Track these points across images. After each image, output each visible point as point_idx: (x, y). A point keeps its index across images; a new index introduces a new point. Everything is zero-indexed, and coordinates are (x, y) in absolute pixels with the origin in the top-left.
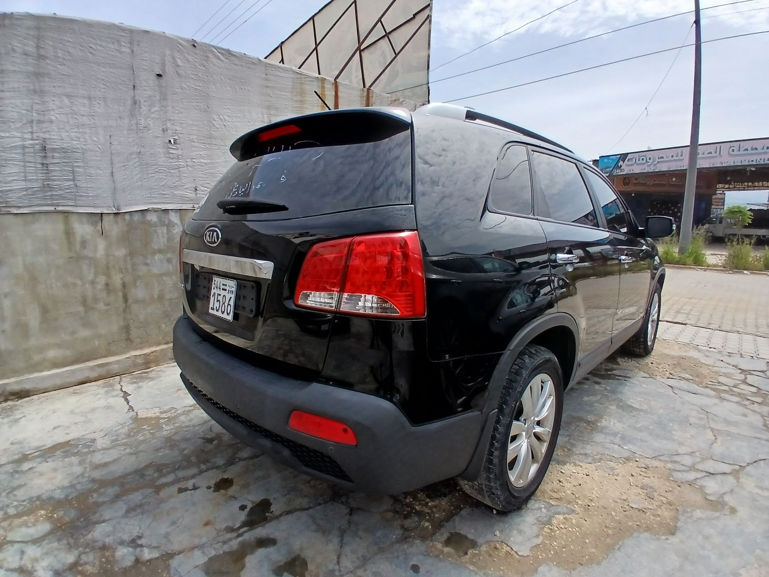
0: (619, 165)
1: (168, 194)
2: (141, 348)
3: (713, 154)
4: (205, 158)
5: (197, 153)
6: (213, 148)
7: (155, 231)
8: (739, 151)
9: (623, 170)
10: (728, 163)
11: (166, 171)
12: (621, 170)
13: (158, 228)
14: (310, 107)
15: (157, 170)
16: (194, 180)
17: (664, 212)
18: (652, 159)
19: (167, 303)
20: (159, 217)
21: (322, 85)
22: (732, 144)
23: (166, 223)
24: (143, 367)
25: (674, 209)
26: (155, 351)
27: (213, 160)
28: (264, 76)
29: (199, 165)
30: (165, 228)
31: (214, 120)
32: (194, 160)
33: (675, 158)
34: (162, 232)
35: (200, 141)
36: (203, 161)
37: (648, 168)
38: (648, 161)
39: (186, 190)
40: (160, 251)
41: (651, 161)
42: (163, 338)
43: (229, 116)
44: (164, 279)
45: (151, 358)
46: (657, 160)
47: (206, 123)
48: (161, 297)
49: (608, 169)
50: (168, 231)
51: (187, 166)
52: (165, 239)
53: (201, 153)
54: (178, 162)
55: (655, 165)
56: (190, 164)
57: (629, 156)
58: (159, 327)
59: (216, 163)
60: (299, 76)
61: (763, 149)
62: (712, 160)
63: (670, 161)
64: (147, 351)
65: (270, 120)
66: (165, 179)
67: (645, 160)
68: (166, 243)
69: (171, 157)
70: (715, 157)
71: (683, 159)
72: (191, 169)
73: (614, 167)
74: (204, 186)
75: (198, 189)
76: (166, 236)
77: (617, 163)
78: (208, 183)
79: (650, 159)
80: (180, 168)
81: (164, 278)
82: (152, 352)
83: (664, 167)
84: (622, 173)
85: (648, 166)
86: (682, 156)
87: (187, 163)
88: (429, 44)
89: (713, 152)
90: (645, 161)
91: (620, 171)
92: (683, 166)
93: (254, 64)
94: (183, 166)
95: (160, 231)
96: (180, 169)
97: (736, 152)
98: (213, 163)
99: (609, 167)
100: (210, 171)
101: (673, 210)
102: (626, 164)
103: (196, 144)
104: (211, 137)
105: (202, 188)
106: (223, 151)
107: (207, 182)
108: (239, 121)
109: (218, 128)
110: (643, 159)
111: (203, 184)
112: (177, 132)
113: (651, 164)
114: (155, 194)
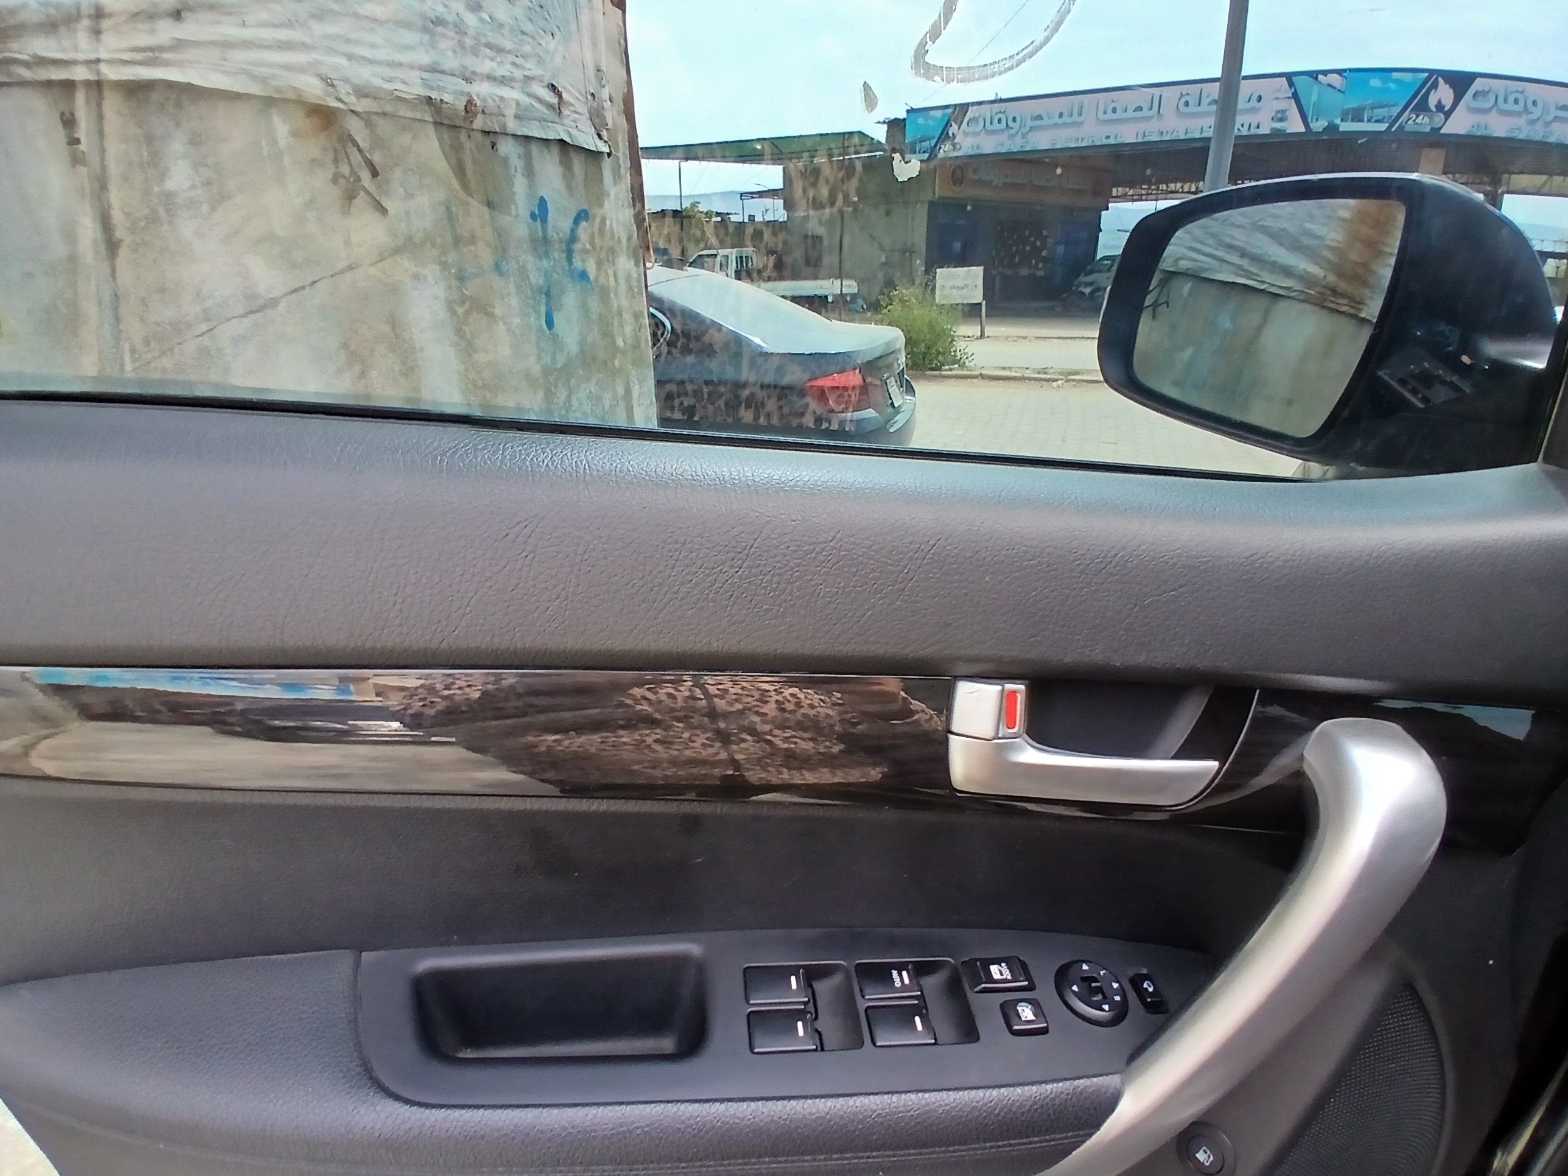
0: (951, 135)
3: (1145, 112)
8: (1199, 105)
9: (958, 147)
10: (1175, 133)
12: (954, 145)
17: (1014, 248)
18: (1018, 120)
22: (1185, 89)
25: (1034, 242)
33: (1066, 119)
37: (1011, 143)
38: (1011, 124)
41: (1016, 126)
46: (1030, 123)
49: (926, 144)
55: (1024, 135)
57: (971, 112)
61: (1249, 101)
62: (1141, 127)
63: (1056, 125)
67: (1004, 121)
70: (1148, 119)
71: (1082, 123)
73: (939, 138)
77: (944, 129)
79: (1014, 119)
83: (1042, 141)
84: (956, 154)
85: (1012, 137)
86: (1080, 115)
89: (1145, 109)
90: (1003, 125)
91: (951, 147)
92: (1082, 139)
97: (1192, 108)
99: (929, 139)
101: (1033, 244)
102: (964, 131)
110: (999, 121)
113: (1017, 132)
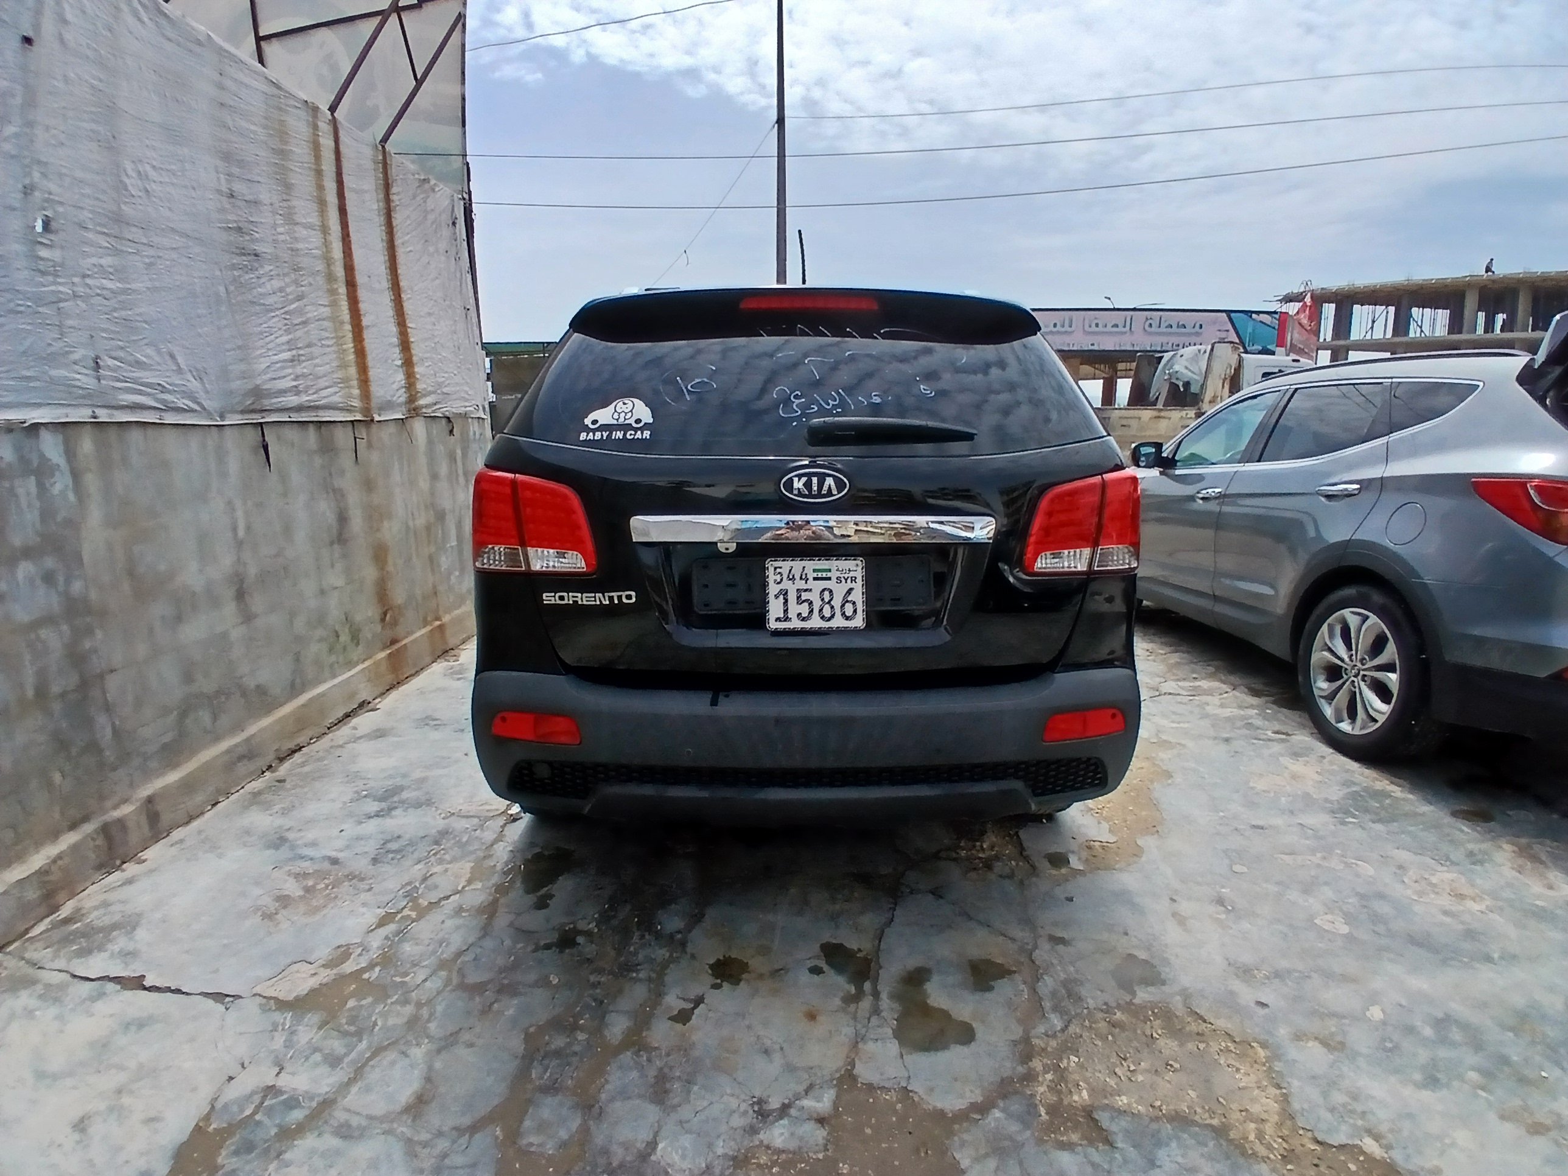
1: (36, 379)
2: (20, 857)
4: (112, 277)
5: (94, 260)
6: (125, 249)
7: (12, 491)
11: (30, 310)
13: (17, 482)
14: (297, 169)
15: (12, 305)
16: (92, 337)
19: (57, 707)
20: (18, 449)
21: (313, 122)
23: (35, 463)
24: (43, 910)
26: (59, 857)
27: (129, 283)
28: (216, 76)
29: (98, 295)
30: (33, 478)
31: (127, 175)
32: (88, 281)
34: (28, 494)
35: (98, 228)
36: (106, 283)
39: (76, 367)
40: (27, 553)
42: (62, 813)
43: (154, 167)
44: (43, 636)
45: (52, 878)
47: (109, 179)
48: (41, 692)
50: (40, 485)
51: (75, 296)
52: (36, 513)
53: (103, 261)
54: (55, 283)
56: (80, 290)
58: (49, 785)
59: (134, 291)
60: (276, 91)
64: (38, 860)
65: (230, 189)
66: (29, 332)
68: (38, 525)
69: (41, 267)
72: (83, 306)
74: (114, 354)
75: (101, 363)
76: (38, 504)
78: (122, 348)
80: (61, 301)
81: (43, 633)
82: (54, 861)
87: (75, 289)
88: (463, 73)
93: (199, 43)
94: (67, 297)
95: (20, 491)
96: (61, 305)
98: (124, 291)
100: (123, 313)
103: (90, 235)
104: (119, 219)
105: (110, 362)
106: (147, 260)
107: (120, 343)
108: (173, 184)
109: (133, 196)
111: (110, 350)
112: (51, 197)
114: (7, 379)
